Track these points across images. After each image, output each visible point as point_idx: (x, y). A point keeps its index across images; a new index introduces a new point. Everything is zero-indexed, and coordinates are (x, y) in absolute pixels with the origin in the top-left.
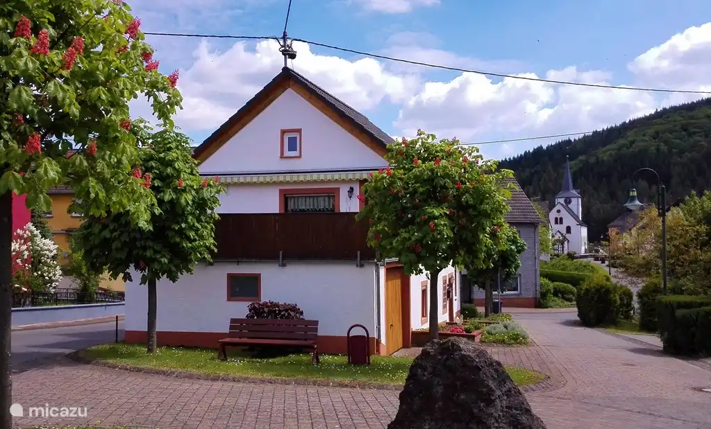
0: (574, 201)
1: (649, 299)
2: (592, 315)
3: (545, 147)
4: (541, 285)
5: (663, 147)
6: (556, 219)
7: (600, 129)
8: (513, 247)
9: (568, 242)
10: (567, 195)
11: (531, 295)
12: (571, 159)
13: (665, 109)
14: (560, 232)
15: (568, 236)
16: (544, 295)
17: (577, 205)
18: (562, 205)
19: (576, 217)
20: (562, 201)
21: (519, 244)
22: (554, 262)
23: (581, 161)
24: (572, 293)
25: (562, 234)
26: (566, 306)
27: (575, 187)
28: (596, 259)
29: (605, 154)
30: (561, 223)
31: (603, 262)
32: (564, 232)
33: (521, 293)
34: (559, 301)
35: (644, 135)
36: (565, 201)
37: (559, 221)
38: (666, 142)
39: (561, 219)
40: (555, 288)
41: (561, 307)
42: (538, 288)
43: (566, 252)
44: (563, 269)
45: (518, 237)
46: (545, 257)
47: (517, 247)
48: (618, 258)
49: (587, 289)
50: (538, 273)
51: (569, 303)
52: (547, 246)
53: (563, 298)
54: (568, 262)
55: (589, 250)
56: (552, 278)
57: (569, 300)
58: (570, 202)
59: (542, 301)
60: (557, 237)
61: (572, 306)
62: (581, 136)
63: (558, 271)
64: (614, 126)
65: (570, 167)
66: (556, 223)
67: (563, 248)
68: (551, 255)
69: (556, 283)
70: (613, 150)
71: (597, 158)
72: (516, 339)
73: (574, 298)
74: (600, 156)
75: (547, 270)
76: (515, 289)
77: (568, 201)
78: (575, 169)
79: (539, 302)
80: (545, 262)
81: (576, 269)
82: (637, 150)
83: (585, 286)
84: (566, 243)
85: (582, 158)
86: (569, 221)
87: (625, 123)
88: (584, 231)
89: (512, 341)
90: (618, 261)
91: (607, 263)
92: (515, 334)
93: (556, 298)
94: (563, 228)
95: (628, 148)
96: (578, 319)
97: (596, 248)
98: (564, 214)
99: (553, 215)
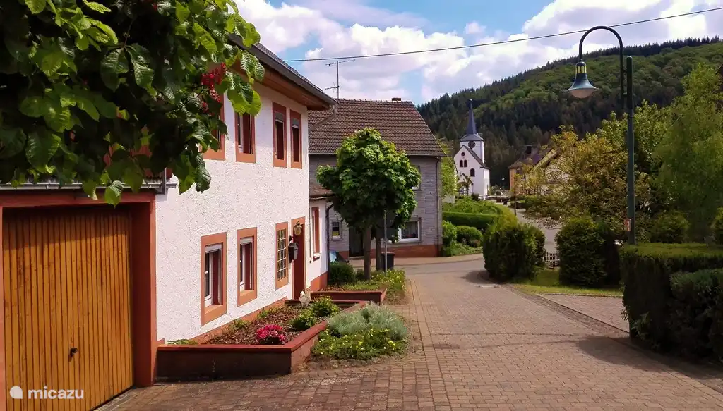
0: (477, 143)
1: (571, 244)
2: (502, 266)
3: (450, 96)
4: (444, 230)
5: (554, 96)
6: (461, 162)
7: (499, 80)
8: (401, 178)
9: (472, 185)
10: (470, 138)
11: (432, 242)
12: (474, 107)
13: (555, 62)
14: (464, 175)
15: (472, 179)
16: (447, 242)
17: (480, 148)
18: (466, 147)
19: (479, 160)
20: (466, 144)
21: (410, 175)
22: (459, 203)
23: (483, 109)
24: (477, 237)
25: (466, 177)
26: (470, 253)
27: (477, 131)
28: (499, 201)
29: (505, 103)
30: (466, 166)
31: (505, 204)
32: (468, 174)
33: (420, 240)
34: (463, 247)
35: (538, 85)
36: (470, 145)
37: (464, 164)
38: (557, 92)
39: (466, 162)
40: (458, 233)
41: (465, 254)
42: (440, 233)
43: (470, 194)
44: (468, 211)
45: (408, 164)
46: (449, 199)
47: (407, 179)
48: (519, 199)
49: (497, 234)
50: (440, 216)
51: (474, 249)
52: (451, 187)
53: (468, 243)
54: (473, 204)
55: (491, 192)
56: (455, 220)
57: (474, 245)
58: (474, 145)
59: (444, 249)
60: (461, 180)
61: (478, 252)
62: (483, 86)
63: (463, 213)
64: (511, 77)
65: (474, 113)
66: (461, 166)
67: (467, 190)
68: (456, 197)
69: (460, 227)
70: (511, 98)
71: (497, 107)
72: (378, 345)
73: (479, 243)
74: (500, 104)
75: (451, 212)
76: (415, 236)
77: (472, 145)
78: (478, 116)
79: (441, 250)
80: (450, 204)
81: (481, 211)
82: (531, 98)
83: (493, 229)
84: (470, 185)
85: (484, 106)
86: (473, 163)
87: (521, 74)
88: (487, 174)
89: (373, 351)
90: (520, 202)
91: (509, 204)
92: (379, 335)
93: (459, 244)
94: (467, 171)
95: (523, 97)
96: (485, 269)
97: (497, 191)
98: (469, 157)
99: (458, 158)
